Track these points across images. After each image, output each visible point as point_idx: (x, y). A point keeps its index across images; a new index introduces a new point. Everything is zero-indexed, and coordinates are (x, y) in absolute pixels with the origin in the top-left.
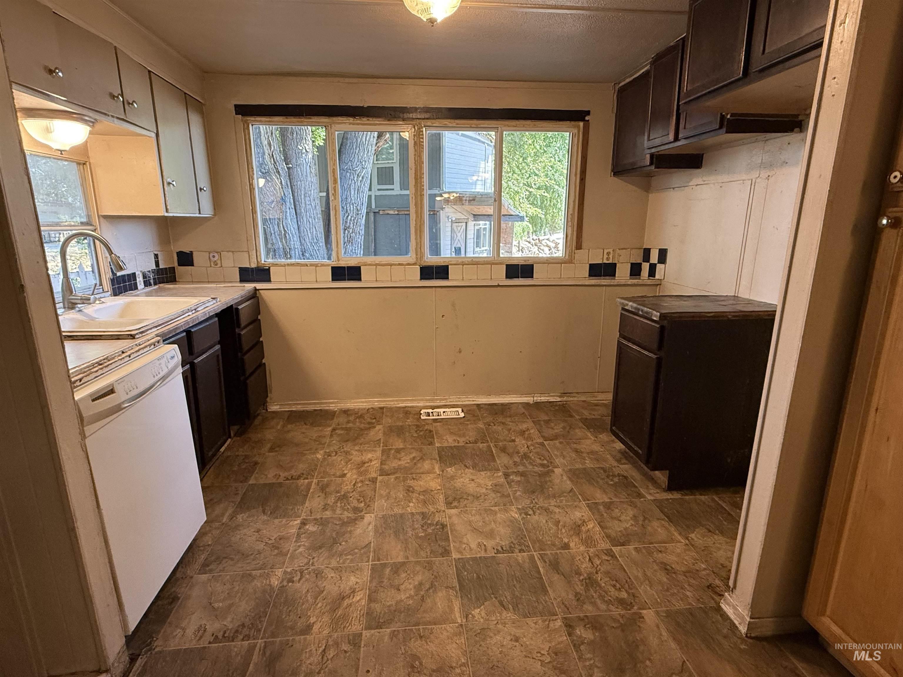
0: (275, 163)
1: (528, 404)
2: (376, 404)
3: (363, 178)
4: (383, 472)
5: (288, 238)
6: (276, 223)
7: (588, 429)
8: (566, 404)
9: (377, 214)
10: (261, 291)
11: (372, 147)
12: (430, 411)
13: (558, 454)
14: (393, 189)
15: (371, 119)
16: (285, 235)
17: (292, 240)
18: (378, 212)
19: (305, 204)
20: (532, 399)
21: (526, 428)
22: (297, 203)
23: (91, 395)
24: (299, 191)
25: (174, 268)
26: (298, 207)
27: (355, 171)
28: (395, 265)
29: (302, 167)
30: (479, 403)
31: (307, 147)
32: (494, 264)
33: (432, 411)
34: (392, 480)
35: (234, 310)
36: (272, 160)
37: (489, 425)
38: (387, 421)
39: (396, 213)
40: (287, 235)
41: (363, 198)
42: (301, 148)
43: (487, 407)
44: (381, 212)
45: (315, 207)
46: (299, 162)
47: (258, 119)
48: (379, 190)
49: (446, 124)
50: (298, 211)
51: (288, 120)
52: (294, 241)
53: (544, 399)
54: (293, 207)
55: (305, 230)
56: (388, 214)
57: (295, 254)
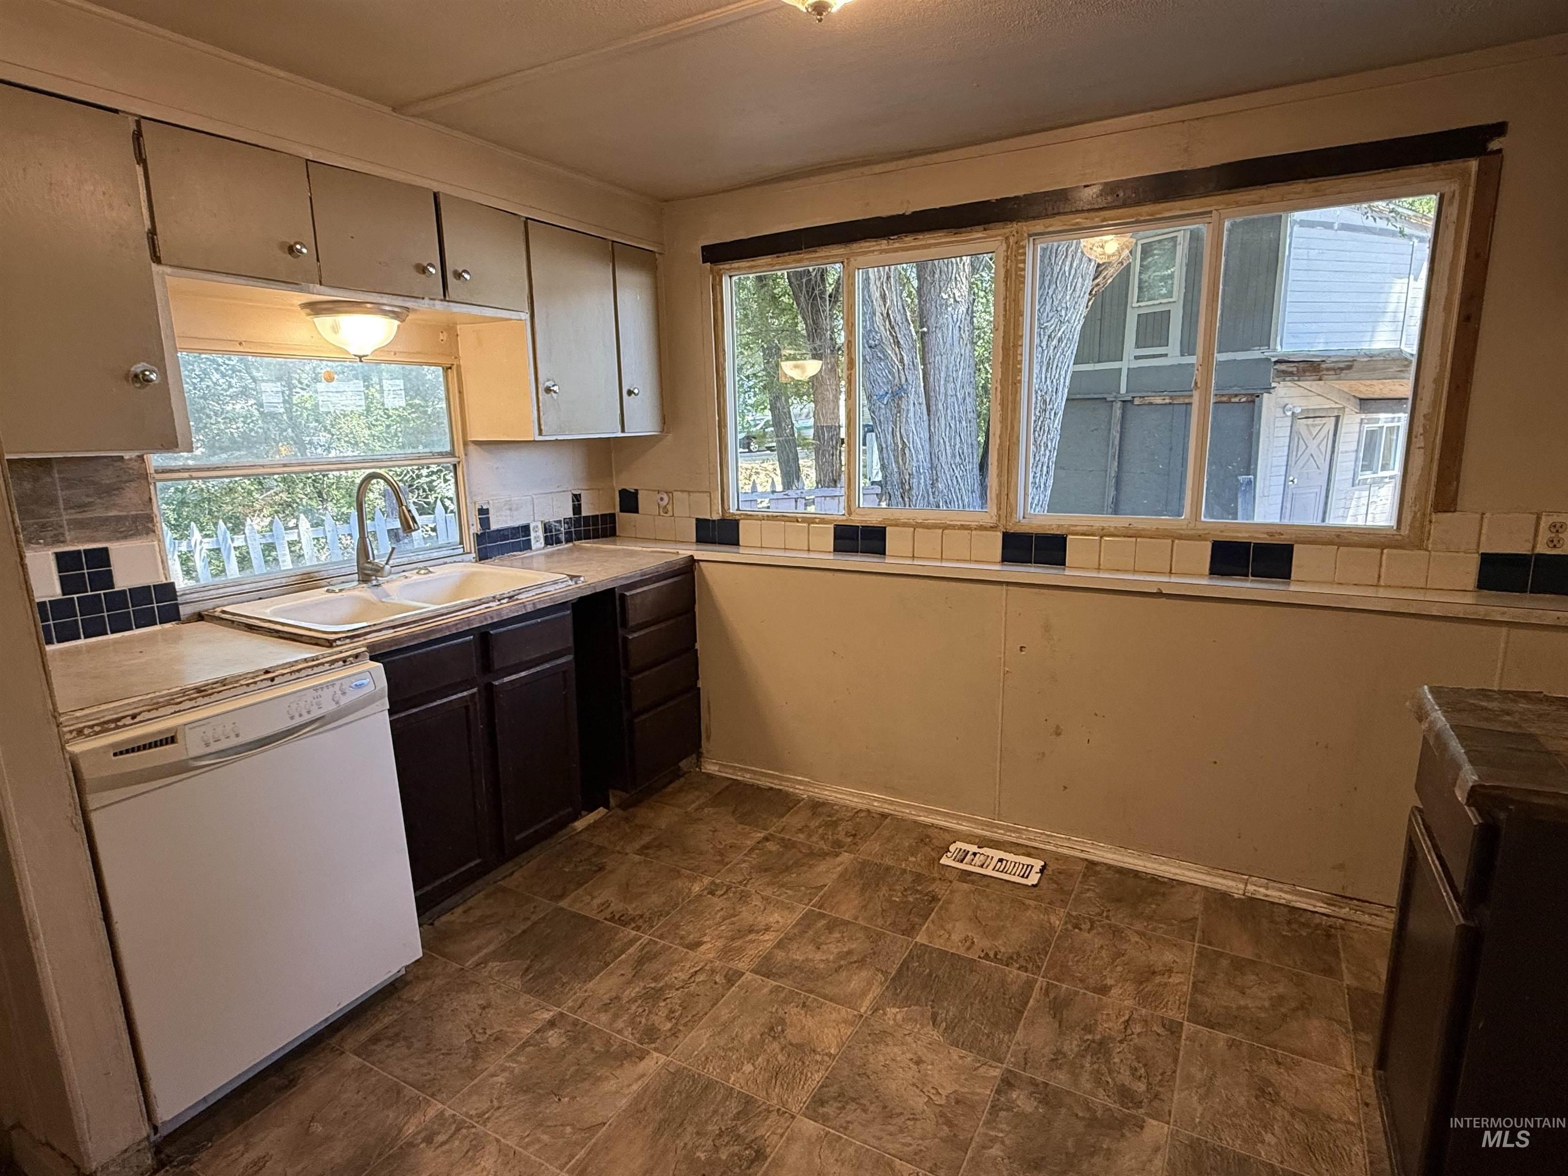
0: (893, 328)
1: (1224, 897)
2: (876, 804)
3: (1060, 340)
4: (765, 969)
5: (907, 455)
6: (890, 429)
7: (1355, 1030)
8: (1342, 928)
9: (1129, 404)
10: (701, 563)
11: (1084, 280)
12: (973, 848)
13: (1199, 1076)
14: (1166, 355)
15: (921, 237)
16: (903, 450)
17: (915, 459)
18: (1132, 402)
19: (946, 394)
20: (1242, 886)
21: (1165, 965)
22: (932, 394)
23: (112, 745)
24: (937, 372)
25: (613, 516)
26: (933, 402)
27: (1044, 329)
28: (953, 527)
29: (945, 330)
30: (1095, 859)
31: (957, 294)
32: (1181, 537)
33: (977, 850)
34: (766, 990)
35: (617, 597)
36: (887, 323)
37: (1076, 926)
38: (871, 848)
39: (1167, 401)
40: (907, 451)
41: (1059, 378)
42: (945, 296)
43: (1109, 875)
44: (1137, 401)
45: (964, 399)
46: (941, 321)
47: (736, 265)
48: (1137, 358)
49: (1077, 223)
50: (933, 408)
51: (781, 260)
52: (918, 461)
53: (1275, 894)
54: (923, 400)
55: (941, 441)
56: (1151, 404)
57: (919, 483)
